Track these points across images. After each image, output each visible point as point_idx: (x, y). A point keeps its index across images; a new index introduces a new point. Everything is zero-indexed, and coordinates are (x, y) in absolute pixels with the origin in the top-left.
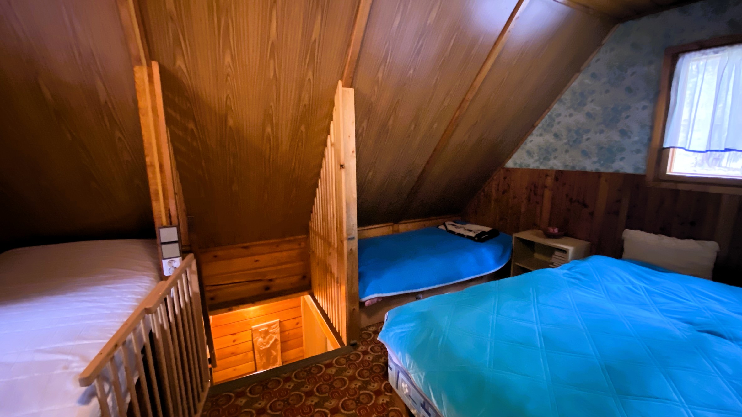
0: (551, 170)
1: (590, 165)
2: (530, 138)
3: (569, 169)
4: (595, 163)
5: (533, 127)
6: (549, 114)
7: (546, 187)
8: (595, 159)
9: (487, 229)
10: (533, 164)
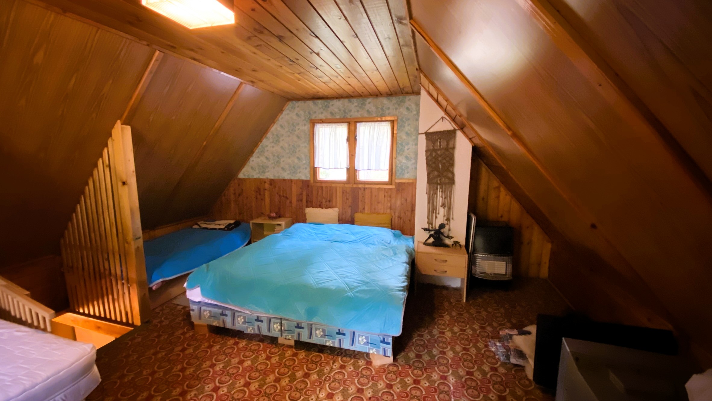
0: (267, 179)
1: (286, 176)
2: (251, 159)
3: (277, 178)
4: (288, 174)
5: (252, 152)
6: (261, 144)
7: (265, 189)
8: (289, 172)
9: (232, 222)
10: (255, 175)
